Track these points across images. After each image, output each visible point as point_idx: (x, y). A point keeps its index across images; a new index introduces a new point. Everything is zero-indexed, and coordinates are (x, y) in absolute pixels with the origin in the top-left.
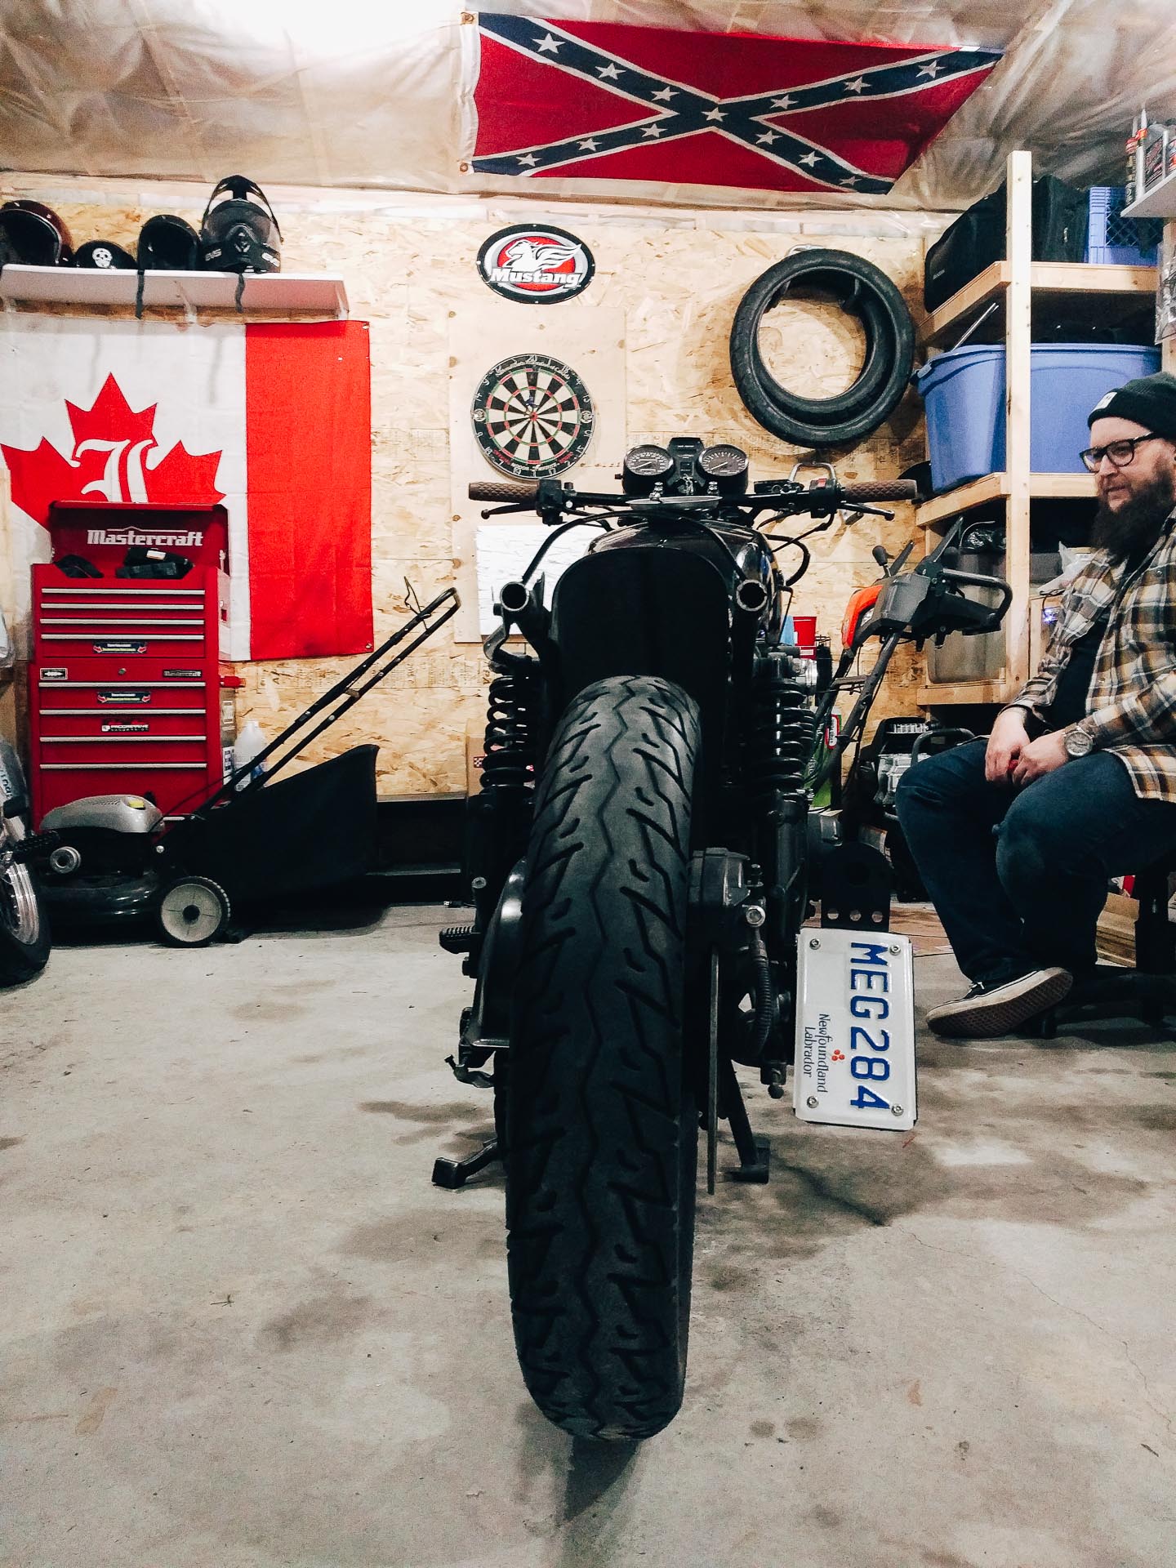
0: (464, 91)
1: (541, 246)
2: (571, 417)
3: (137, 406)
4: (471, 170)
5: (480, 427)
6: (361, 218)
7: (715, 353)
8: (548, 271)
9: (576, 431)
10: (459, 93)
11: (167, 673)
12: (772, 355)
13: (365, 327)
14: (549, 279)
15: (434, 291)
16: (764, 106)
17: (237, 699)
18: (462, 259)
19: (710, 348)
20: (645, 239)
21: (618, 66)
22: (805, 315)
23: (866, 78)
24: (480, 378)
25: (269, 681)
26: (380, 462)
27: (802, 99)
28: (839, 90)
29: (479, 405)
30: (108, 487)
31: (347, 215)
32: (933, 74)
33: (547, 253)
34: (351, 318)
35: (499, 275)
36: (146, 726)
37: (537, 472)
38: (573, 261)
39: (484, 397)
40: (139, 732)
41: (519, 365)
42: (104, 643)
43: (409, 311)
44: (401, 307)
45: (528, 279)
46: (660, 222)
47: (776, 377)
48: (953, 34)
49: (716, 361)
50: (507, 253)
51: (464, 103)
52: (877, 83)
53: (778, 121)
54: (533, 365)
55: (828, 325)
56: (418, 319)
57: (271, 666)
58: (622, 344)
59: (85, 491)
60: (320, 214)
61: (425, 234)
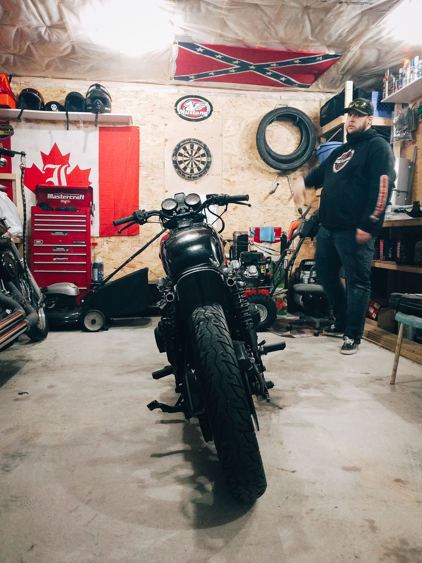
0: (173, 59)
1: (195, 102)
2: (204, 159)
3: (64, 154)
4: (173, 79)
5: (175, 162)
6: (137, 92)
7: (252, 138)
8: (197, 111)
9: (206, 164)
10: (171, 60)
11: (74, 242)
12: (270, 139)
13: (138, 129)
14: (197, 113)
15: (160, 117)
16: (268, 66)
17: (95, 249)
18: (170, 106)
19: (250, 136)
20: (229, 100)
21: (221, 55)
22: (281, 126)
23: (300, 60)
24: (175, 146)
25: (105, 243)
26: (142, 173)
27: (280, 64)
28: (292, 62)
29: (175, 155)
30: (54, 180)
31: (133, 91)
32: (321, 59)
33: (197, 105)
34: (133, 125)
35: (181, 112)
36: (67, 259)
37: (193, 177)
38: (206, 108)
39: (176, 152)
40: (65, 261)
41: (188, 142)
42: (54, 232)
43: (152, 123)
44: (149, 122)
45: (191, 113)
46: (234, 95)
47: (270, 147)
48: (326, 49)
49: (252, 141)
50: (184, 104)
51: (172, 63)
52: (303, 61)
53: (272, 69)
54: (192, 142)
55: (288, 129)
56: (155, 126)
57: (106, 239)
58: (221, 135)
59: (47, 181)
60: (123, 91)
61: (158, 98)
